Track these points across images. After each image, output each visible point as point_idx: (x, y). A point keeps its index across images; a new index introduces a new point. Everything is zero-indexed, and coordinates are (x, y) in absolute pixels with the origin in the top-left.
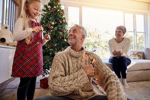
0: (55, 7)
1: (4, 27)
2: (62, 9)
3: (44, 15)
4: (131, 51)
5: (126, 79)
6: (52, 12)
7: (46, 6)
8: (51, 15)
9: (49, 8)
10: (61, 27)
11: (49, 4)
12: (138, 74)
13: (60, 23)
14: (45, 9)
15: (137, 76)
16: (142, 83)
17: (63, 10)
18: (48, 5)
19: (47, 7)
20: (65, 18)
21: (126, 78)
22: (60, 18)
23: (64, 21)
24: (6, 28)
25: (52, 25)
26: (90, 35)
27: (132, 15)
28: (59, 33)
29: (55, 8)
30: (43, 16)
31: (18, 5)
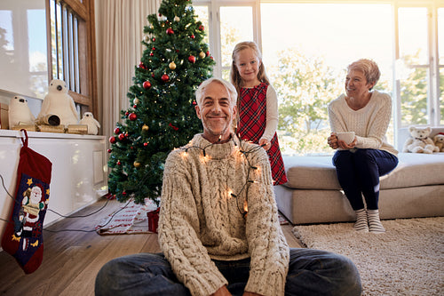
0: (177, 19)
1: (55, 87)
2: (197, 20)
3: (149, 42)
4: (412, 130)
5: (377, 211)
6: (169, 34)
7: (152, 18)
8: (166, 42)
9: (162, 22)
10: (196, 74)
11: (163, 11)
12: (421, 198)
13: (192, 62)
14: (152, 27)
15: (416, 203)
16: (430, 222)
17: (199, 23)
18: (158, 14)
19: (156, 20)
20: (205, 48)
21: (376, 208)
22: (192, 49)
23: (203, 55)
24: (60, 88)
25: (169, 70)
26: (300, 80)
27: (424, 11)
28: (189, 91)
29: (176, 22)
30: (147, 45)
31: (84, 20)
